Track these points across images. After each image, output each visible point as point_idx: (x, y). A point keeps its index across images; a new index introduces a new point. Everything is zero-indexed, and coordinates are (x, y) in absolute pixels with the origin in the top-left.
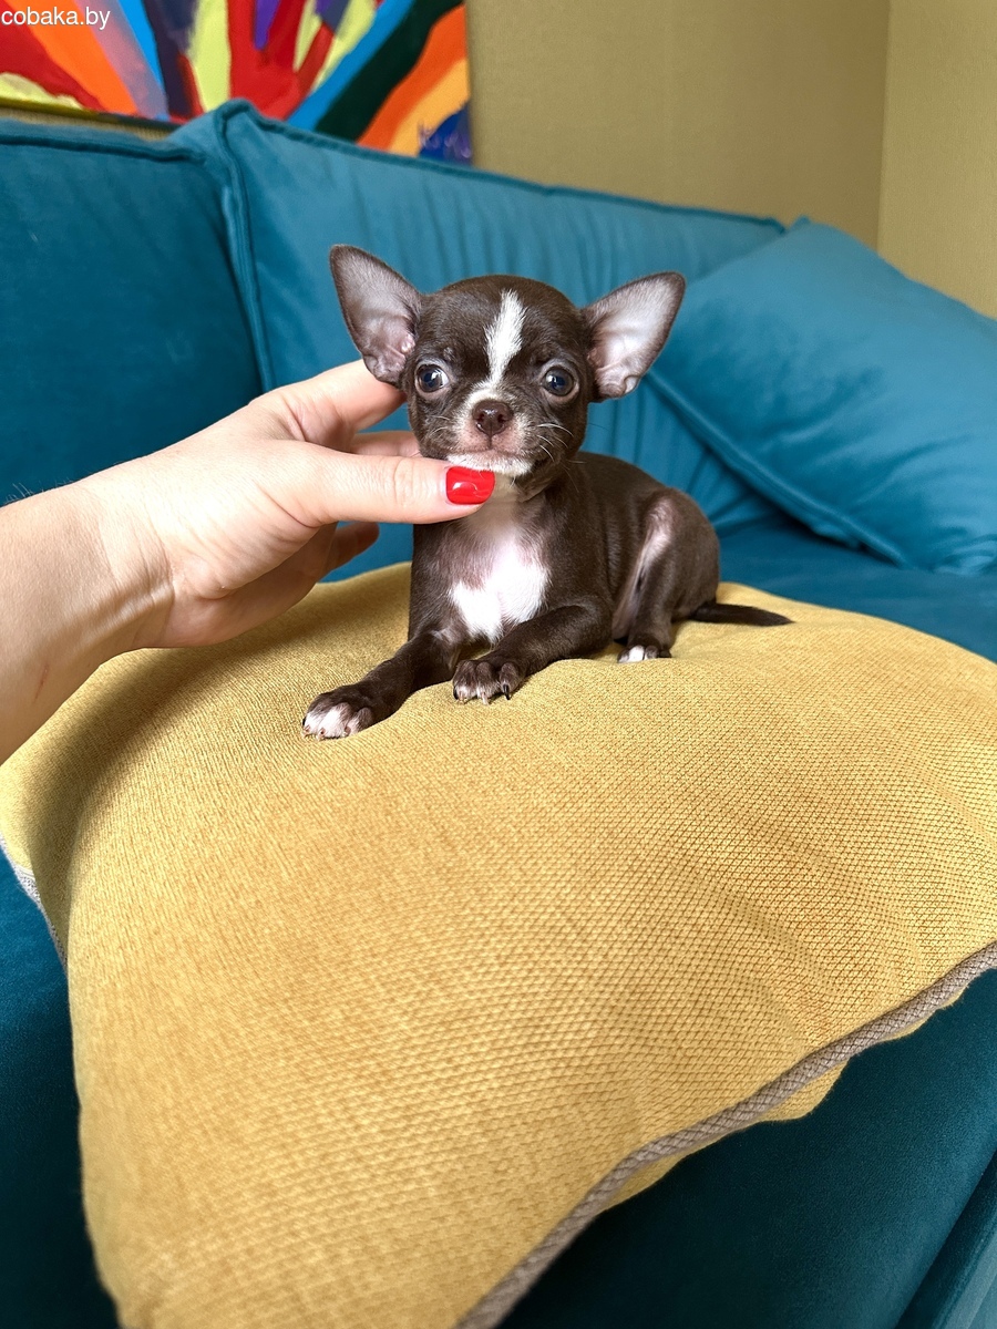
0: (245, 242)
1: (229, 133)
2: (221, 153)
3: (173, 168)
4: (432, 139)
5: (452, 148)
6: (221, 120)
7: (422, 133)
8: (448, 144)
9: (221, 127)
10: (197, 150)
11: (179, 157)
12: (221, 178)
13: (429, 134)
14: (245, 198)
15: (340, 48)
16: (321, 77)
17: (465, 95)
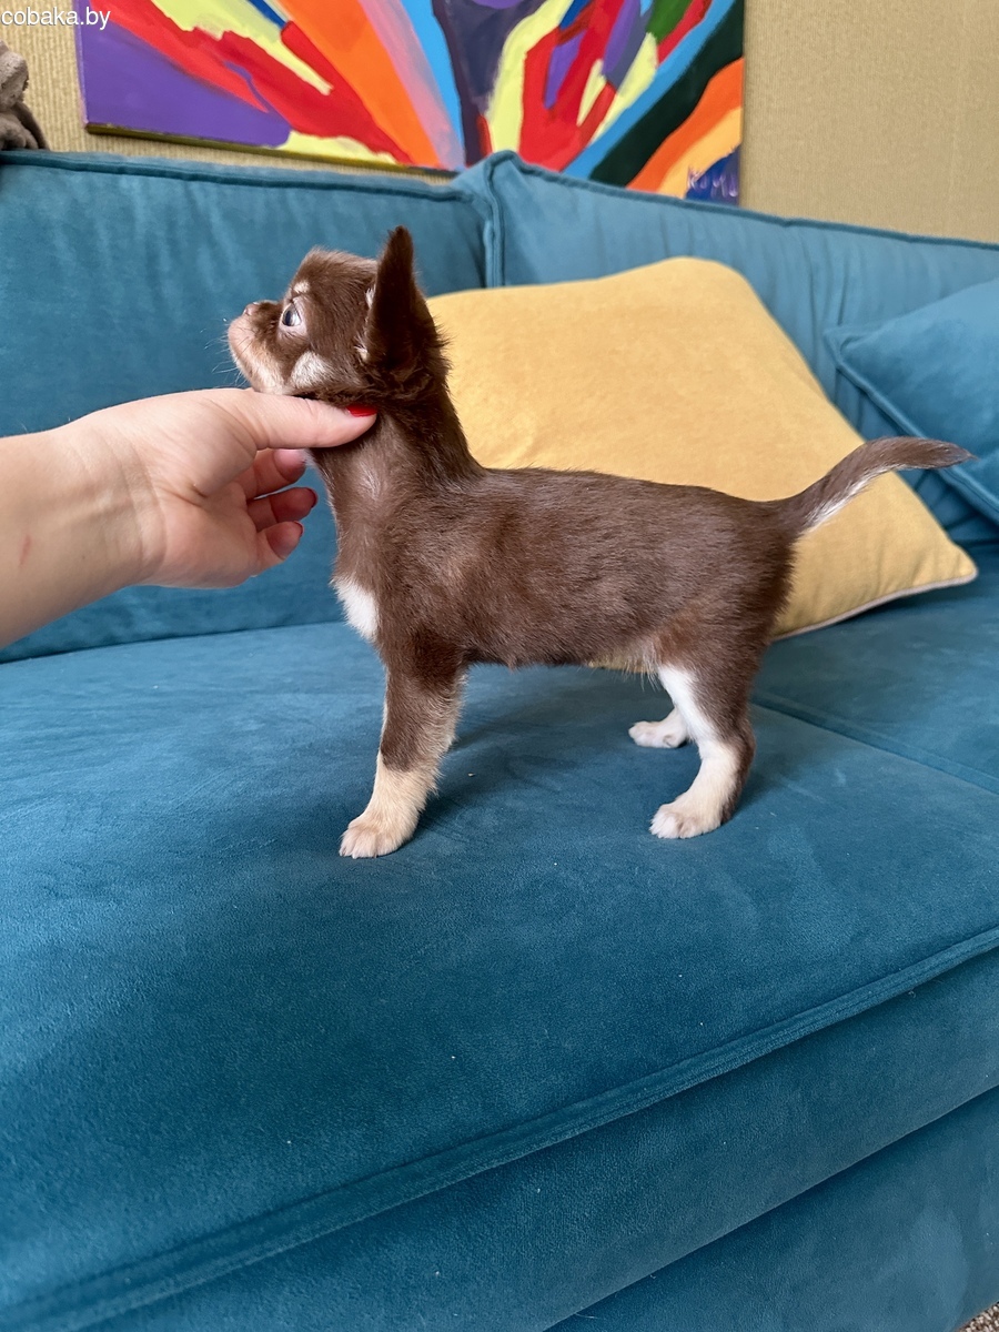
0: (499, 266)
1: (495, 177)
2: (487, 194)
3: (447, 206)
4: (700, 181)
5: (719, 189)
6: (490, 168)
7: (691, 176)
8: (715, 184)
9: (488, 173)
10: (468, 192)
11: (452, 197)
12: (484, 214)
13: (697, 176)
14: (503, 229)
15: (620, 103)
16: (601, 130)
17: (736, 141)
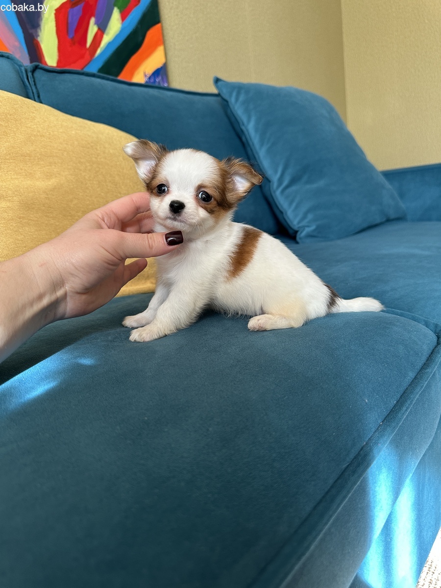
4: (150, 78)
5: (159, 83)
7: (145, 76)
8: (157, 80)
13: (148, 76)
15: (106, 39)
16: (99, 51)
17: (163, 61)
